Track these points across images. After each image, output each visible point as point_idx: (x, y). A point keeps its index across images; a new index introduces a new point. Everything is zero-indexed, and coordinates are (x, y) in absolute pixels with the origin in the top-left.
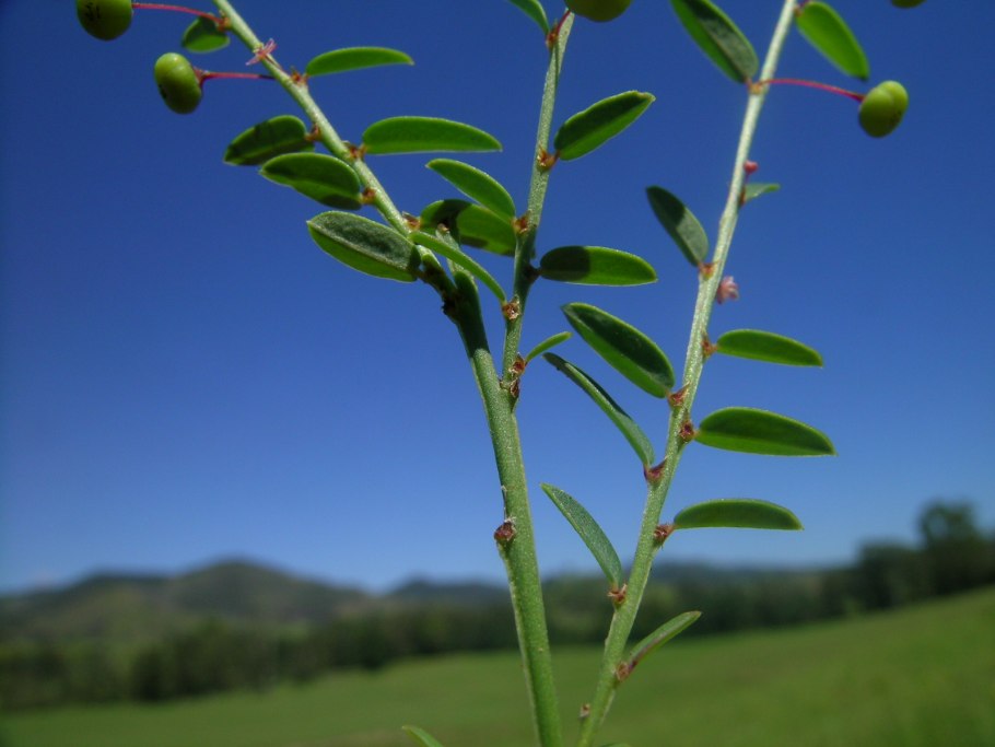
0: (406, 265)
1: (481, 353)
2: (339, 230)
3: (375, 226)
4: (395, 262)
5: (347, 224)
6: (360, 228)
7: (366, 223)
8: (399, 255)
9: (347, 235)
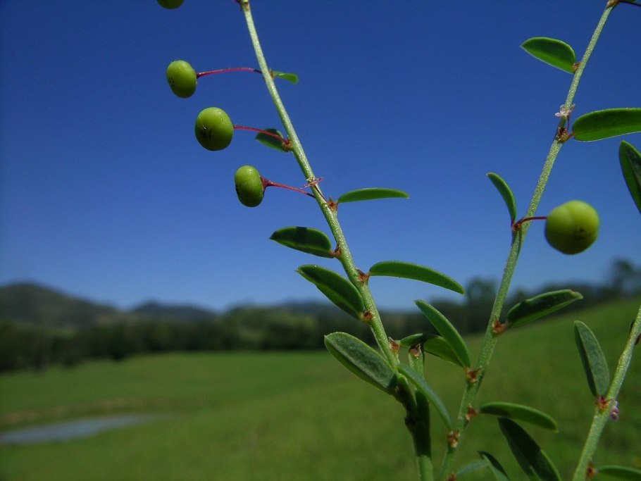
0: (387, 385)
1: (426, 460)
2: (346, 348)
3: (370, 351)
4: (380, 380)
5: (353, 345)
6: (361, 350)
7: (366, 348)
8: (383, 376)
9: (351, 352)
